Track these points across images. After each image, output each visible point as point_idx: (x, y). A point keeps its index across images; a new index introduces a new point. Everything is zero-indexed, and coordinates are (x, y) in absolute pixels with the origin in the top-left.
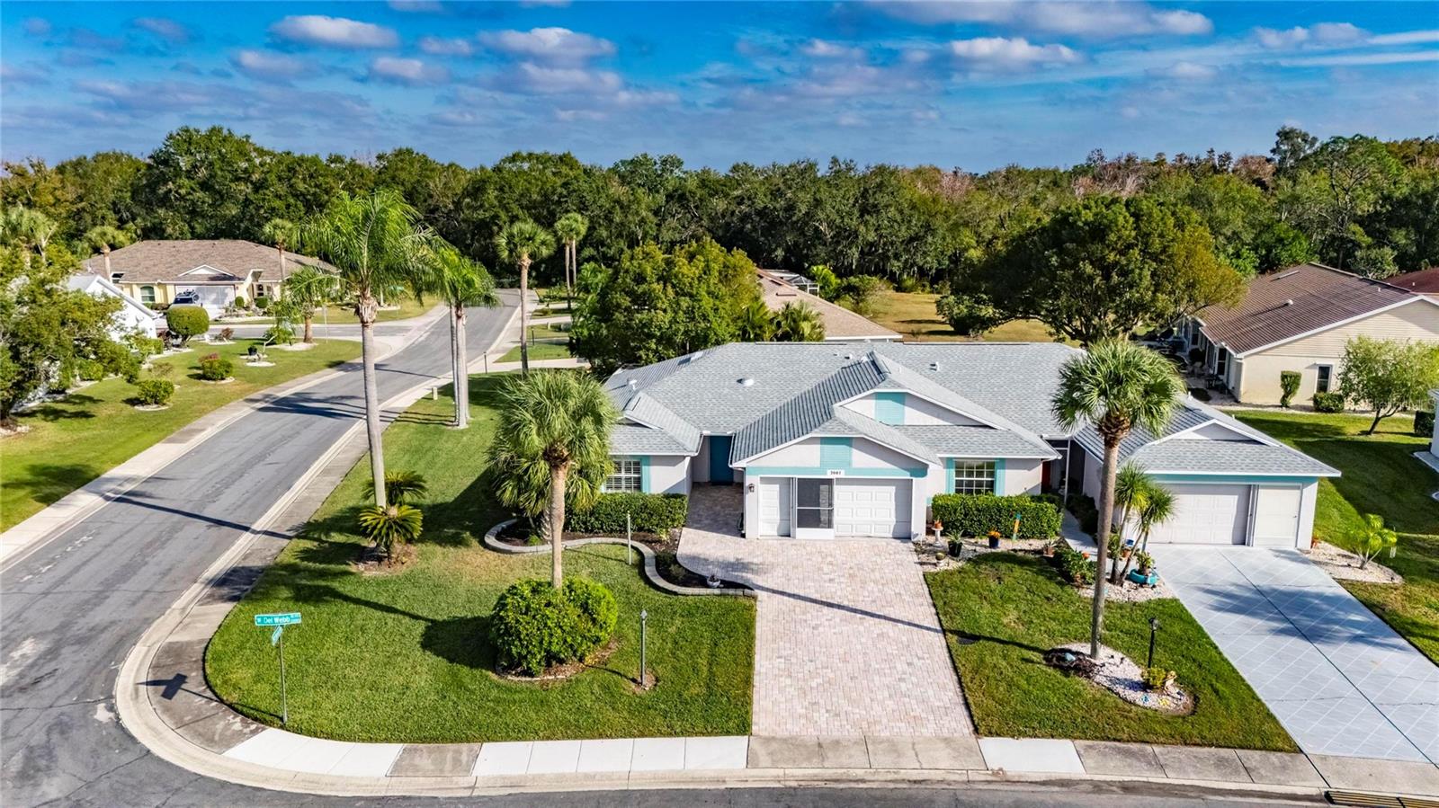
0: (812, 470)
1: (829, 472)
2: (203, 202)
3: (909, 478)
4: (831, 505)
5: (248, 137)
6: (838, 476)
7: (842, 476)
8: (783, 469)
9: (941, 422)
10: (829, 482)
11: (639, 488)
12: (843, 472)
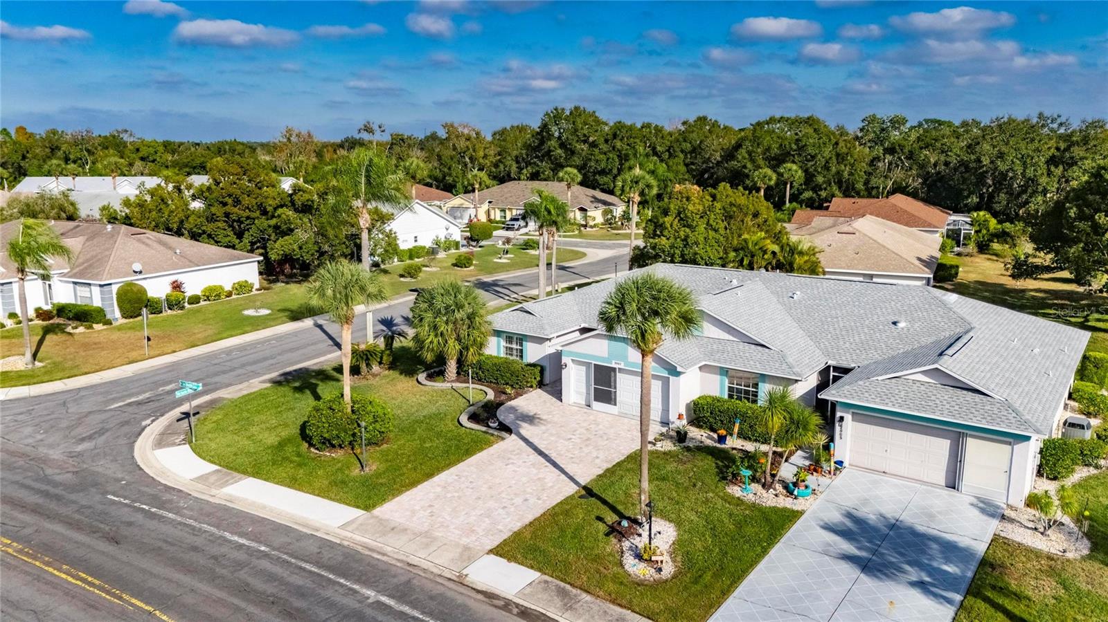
0: (603, 359)
1: (614, 362)
2: (561, 157)
3: (667, 375)
4: (615, 388)
5: (594, 112)
6: (620, 367)
7: (622, 366)
8: (585, 356)
9: (731, 338)
10: (614, 369)
11: (521, 357)
12: (623, 364)
